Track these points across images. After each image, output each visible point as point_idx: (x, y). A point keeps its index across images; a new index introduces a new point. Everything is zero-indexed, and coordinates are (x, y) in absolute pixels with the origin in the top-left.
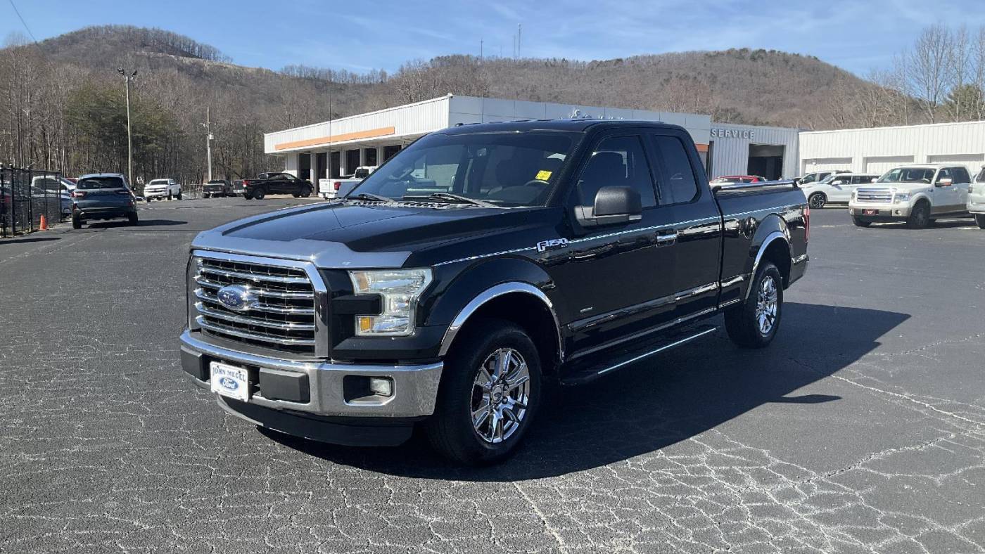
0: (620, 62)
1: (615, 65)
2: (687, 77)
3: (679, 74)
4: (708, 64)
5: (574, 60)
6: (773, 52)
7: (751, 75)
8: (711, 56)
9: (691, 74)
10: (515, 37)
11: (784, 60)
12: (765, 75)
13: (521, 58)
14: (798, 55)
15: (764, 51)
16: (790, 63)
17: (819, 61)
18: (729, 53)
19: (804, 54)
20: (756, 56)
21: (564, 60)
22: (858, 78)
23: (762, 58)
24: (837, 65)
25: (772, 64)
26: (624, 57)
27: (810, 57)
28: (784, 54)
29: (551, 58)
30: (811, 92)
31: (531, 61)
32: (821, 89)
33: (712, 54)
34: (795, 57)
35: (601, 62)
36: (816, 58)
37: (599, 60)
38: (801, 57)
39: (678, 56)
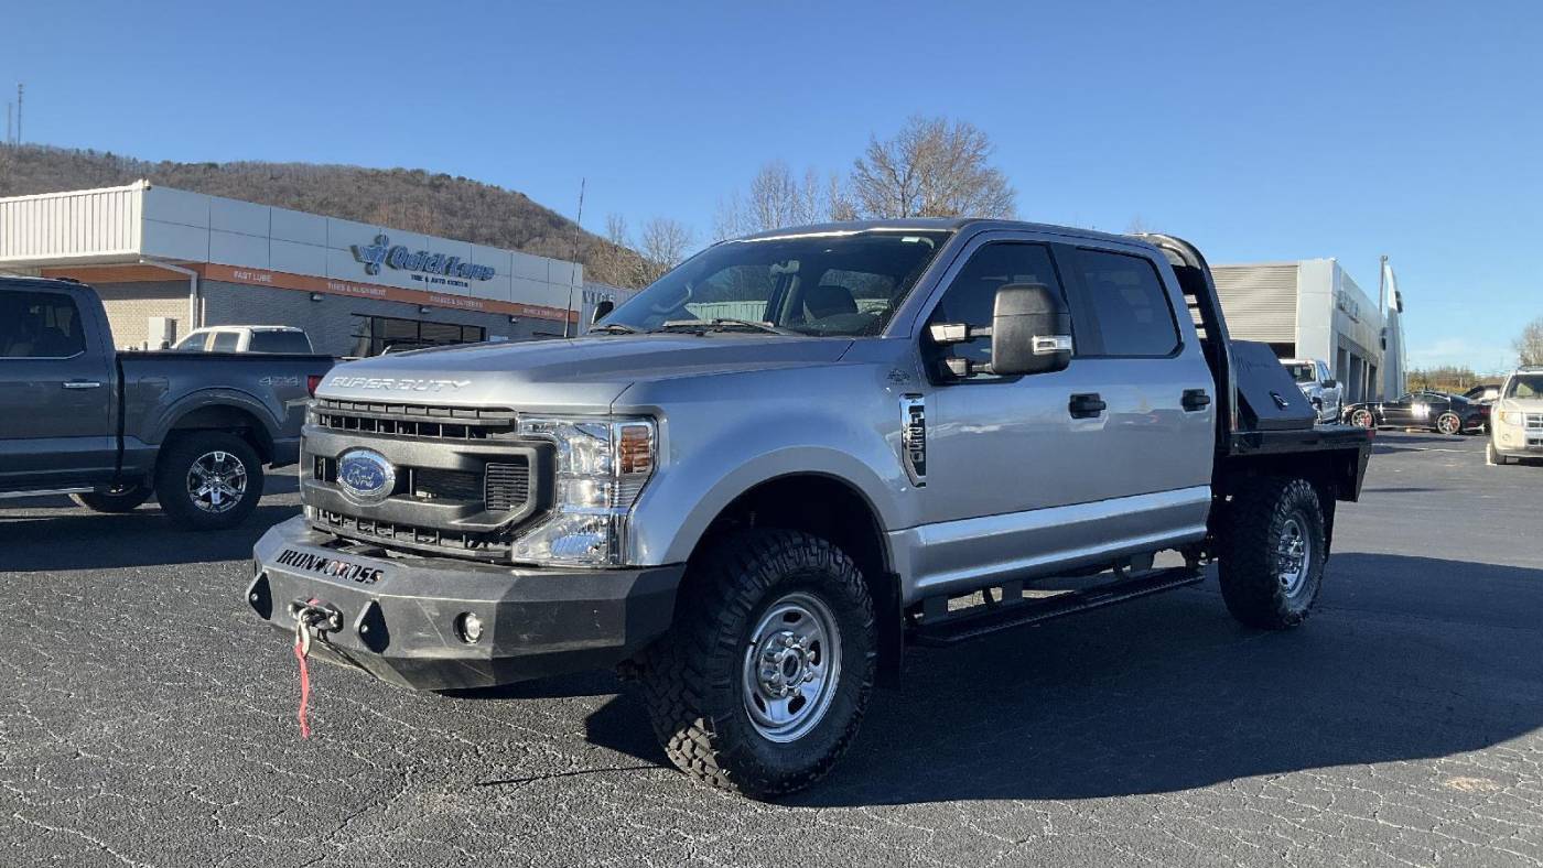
0: (213, 170)
1: (205, 171)
2: (328, 203)
3: (316, 199)
4: (364, 187)
5: (128, 157)
6: (462, 179)
8: (367, 176)
10: (10, 106)
11: (478, 194)
13: (22, 143)
14: (498, 188)
15: (449, 177)
18: (395, 173)
20: (437, 183)
21: (109, 154)
23: (447, 188)
25: (462, 198)
26: (220, 161)
27: (515, 193)
28: (478, 183)
29: (84, 148)
31: (44, 151)
33: (369, 173)
35: (180, 164)
36: (524, 196)
37: (175, 160)
39: (315, 168)
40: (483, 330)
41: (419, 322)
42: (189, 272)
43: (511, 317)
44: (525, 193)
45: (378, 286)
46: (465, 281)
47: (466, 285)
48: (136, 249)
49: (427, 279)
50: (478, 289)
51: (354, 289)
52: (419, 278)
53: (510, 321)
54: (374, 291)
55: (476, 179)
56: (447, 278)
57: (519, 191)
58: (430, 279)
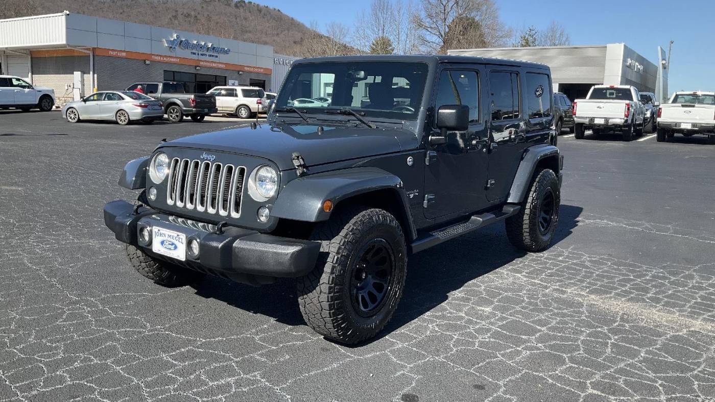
2: (189, 15)
3: (183, 13)
4: (205, 7)
6: (250, 3)
7: (236, 19)
9: (193, 13)
11: (258, 10)
12: (245, 19)
14: (267, 7)
16: (263, 12)
17: (281, 13)
19: (271, 7)
20: (239, 5)
22: (307, 28)
23: (243, 7)
24: (293, 17)
25: (250, 12)
27: (275, 9)
30: (278, 34)
32: (284, 33)
34: (265, 8)
36: (279, 11)
38: (270, 9)
40: (226, 77)
41: (196, 74)
42: (88, 52)
43: (239, 72)
44: (280, 10)
45: (176, 57)
46: (215, 55)
47: (217, 57)
48: (64, 42)
49: (198, 54)
50: (223, 58)
51: (165, 59)
52: (194, 54)
53: (238, 73)
54: (172, 60)
55: (257, 3)
56: (208, 54)
57: (277, 9)
58: (200, 54)
